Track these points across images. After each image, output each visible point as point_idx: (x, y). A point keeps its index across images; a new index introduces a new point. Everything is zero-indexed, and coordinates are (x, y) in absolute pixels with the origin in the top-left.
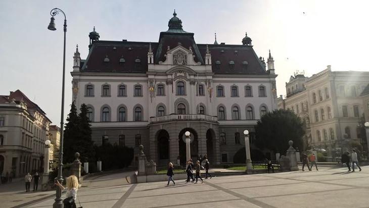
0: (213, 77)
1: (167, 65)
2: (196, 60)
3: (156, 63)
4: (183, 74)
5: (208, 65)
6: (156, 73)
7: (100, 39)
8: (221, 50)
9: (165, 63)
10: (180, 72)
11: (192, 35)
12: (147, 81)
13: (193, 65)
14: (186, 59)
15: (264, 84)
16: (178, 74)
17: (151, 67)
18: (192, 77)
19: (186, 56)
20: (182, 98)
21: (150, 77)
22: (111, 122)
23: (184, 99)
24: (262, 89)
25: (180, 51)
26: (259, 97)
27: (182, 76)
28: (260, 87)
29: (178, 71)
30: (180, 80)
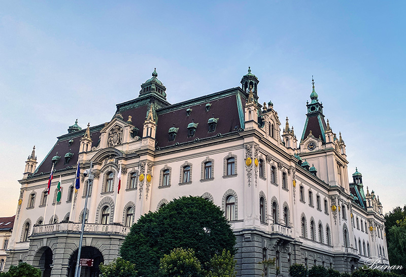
0: (155, 156)
4: (113, 160)
5: (147, 137)
9: (98, 148)
10: (113, 156)
13: (127, 144)
14: (122, 135)
15: (234, 153)
16: (109, 161)
17: (83, 158)
19: (122, 131)
20: (108, 197)
23: (110, 198)
24: (230, 161)
25: (117, 125)
26: (224, 177)
27: (112, 163)
28: (228, 159)
29: (108, 156)
30: (109, 169)
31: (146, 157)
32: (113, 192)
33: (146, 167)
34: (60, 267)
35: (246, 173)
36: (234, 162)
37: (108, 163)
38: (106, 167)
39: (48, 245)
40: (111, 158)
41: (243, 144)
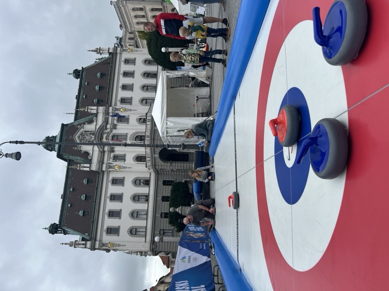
0: (111, 106)
1: (93, 151)
2: (90, 122)
3: (90, 162)
4: (105, 136)
5: (97, 110)
6: (101, 162)
7: (57, 223)
8: (83, 97)
9: (91, 152)
11: (63, 125)
12: (109, 172)
13: (96, 125)
14: (88, 132)
15: (123, 59)
16: (104, 140)
17: (94, 167)
18: (108, 126)
19: (85, 131)
20: (130, 137)
21: (104, 169)
22: (148, 210)
23: (131, 135)
24: (127, 61)
25: (79, 137)
27: (107, 136)
31: (111, 108)
32: (127, 134)
35: (135, 52)
36: (128, 59)
40: (103, 138)
41: (120, 53)
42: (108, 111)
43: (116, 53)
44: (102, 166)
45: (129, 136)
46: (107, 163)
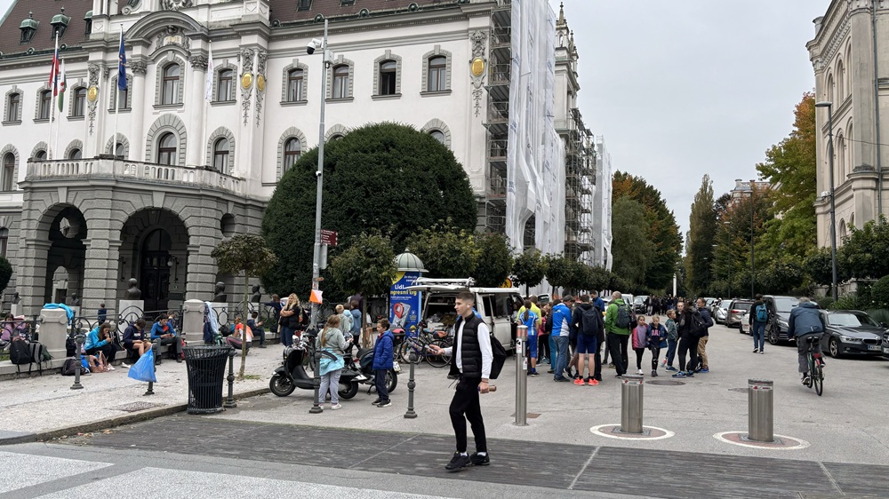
0: (270, 39)
4: (178, 39)
6: (107, 46)
9: (139, 10)
10: (175, 30)
13: (209, 6)
15: (445, 47)
16: (167, 40)
17: (99, 29)
18: (196, 45)
20: (170, 115)
23: (176, 118)
24: (436, 63)
26: (423, 94)
27: (175, 45)
28: (431, 59)
29: (164, 31)
30: (169, 57)
31: (254, 39)
32: (181, 105)
33: (255, 60)
34: (106, 244)
35: (472, 88)
36: (444, 66)
37: (165, 44)
38: (162, 51)
39: (70, 201)
40: (173, 34)
41: (467, 31)
42: (245, 33)
43: (466, 17)
44: (98, 49)
45: (174, 112)
46: (104, 62)
